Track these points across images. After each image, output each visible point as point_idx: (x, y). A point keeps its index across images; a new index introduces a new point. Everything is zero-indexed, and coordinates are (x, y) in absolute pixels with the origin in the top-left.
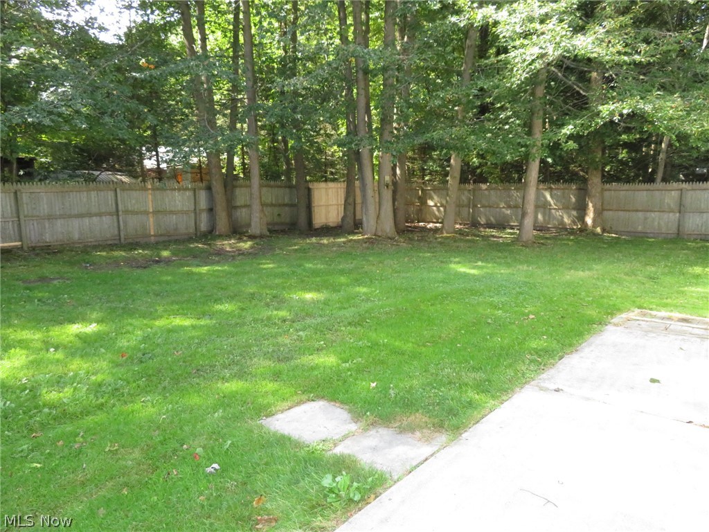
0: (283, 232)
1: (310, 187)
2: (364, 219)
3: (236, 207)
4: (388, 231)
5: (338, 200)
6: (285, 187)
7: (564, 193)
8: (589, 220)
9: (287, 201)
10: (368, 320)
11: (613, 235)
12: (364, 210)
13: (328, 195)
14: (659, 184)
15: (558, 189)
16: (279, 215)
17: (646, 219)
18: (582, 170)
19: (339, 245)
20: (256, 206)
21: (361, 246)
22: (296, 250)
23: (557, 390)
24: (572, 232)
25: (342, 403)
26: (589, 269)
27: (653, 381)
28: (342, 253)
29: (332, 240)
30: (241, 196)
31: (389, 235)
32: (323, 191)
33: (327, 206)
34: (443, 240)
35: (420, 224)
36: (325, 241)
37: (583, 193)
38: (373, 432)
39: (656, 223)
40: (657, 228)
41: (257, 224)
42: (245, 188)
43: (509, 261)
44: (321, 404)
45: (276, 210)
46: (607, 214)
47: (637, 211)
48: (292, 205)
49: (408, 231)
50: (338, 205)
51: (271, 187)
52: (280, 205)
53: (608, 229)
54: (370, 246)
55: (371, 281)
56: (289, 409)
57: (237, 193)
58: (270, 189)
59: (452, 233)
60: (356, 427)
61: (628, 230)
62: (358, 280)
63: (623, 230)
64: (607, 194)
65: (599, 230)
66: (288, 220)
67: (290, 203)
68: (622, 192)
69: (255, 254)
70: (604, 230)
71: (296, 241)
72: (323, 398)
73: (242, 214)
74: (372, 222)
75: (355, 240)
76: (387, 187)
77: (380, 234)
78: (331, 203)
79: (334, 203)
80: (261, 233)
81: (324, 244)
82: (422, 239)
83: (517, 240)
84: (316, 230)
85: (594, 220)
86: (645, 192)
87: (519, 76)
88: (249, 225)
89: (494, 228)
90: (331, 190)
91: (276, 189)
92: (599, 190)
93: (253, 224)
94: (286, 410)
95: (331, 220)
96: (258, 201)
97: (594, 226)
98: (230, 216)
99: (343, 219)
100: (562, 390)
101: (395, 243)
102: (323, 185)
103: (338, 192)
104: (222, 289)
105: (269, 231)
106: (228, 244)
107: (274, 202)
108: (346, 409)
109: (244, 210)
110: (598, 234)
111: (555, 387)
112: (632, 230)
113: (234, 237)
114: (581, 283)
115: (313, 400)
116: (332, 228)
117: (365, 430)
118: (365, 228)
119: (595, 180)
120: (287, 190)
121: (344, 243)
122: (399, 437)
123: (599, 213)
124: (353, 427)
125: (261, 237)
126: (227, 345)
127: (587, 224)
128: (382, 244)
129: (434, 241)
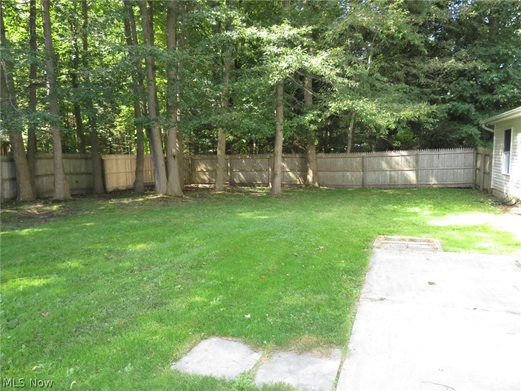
0: (82, 196)
1: (103, 158)
2: (157, 183)
3: (37, 177)
4: (176, 191)
5: (126, 168)
6: (82, 158)
7: (292, 160)
8: (310, 178)
9: (83, 170)
10: (204, 263)
11: (325, 187)
12: (156, 176)
13: (118, 165)
14: (349, 154)
15: (287, 157)
16: (77, 182)
17: (343, 176)
18: (302, 145)
19: (139, 204)
20: (60, 176)
21: (158, 204)
22: (103, 210)
23: (382, 299)
24: (299, 186)
25: (233, 336)
26: (330, 211)
27: (431, 283)
28: (145, 210)
29: (131, 200)
30: (43, 167)
31: (178, 194)
32: (114, 162)
33: (118, 173)
34: (218, 196)
35: (192, 185)
36: (125, 201)
37: (305, 160)
38: (275, 357)
39: (350, 178)
40: (350, 181)
41: (61, 189)
42: (45, 160)
43: (275, 208)
44: (214, 340)
45: (74, 178)
46: (321, 174)
47: (338, 171)
48: (87, 174)
49: (187, 190)
50: (126, 172)
51: (70, 159)
52: (77, 174)
53: (321, 184)
54: (165, 203)
55: (185, 231)
56: (190, 350)
57: (38, 164)
58: (68, 160)
59: (222, 191)
60: (260, 356)
61: (334, 183)
62: (174, 231)
63: (331, 184)
64: (319, 160)
65: (316, 184)
66: (85, 186)
67: (86, 171)
68: (328, 159)
69: (65, 216)
70: (319, 185)
71: (99, 202)
72: (213, 334)
73: (44, 183)
74: (164, 184)
75: (151, 200)
76: (174, 157)
77: (170, 194)
78: (121, 171)
79: (123, 171)
80: (65, 197)
81: (124, 204)
82: (202, 196)
83: (270, 194)
84: (110, 192)
85: (313, 178)
86: (342, 159)
87: (274, 79)
88: (53, 191)
89: (247, 186)
90: (120, 160)
91: (74, 160)
92: (315, 158)
93: (57, 190)
94: (188, 352)
95: (121, 185)
96: (61, 170)
97: (314, 182)
98: (33, 184)
99: (135, 183)
100: (385, 299)
101: (184, 200)
102: (113, 156)
103: (125, 162)
104: (54, 248)
105: (72, 195)
106: (34, 209)
107: (72, 171)
108: (240, 342)
109: (45, 178)
110: (317, 187)
111: (380, 297)
112: (336, 184)
113: (40, 202)
114: (332, 221)
115: (206, 339)
116: (123, 190)
117: (270, 357)
118: (158, 190)
119: (311, 152)
120: (83, 161)
121: (142, 202)
122: (301, 357)
123: (315, 174)
124: (257, 356)
125: (65, 201)
126: (92, 300)
127: (308, 180)
128: (174, 201)
129: (212, 197)
